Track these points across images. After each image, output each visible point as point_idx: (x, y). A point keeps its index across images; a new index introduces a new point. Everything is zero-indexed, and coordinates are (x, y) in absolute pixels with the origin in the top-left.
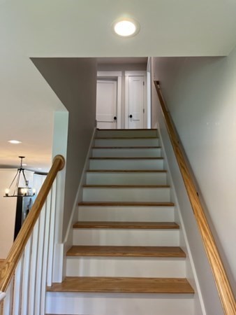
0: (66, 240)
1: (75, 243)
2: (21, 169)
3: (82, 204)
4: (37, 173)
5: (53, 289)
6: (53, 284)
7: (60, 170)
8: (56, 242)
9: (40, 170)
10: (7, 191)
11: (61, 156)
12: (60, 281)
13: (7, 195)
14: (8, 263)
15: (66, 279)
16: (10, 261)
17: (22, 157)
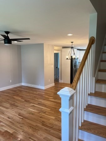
0: (96, 76)
1: (99, 78)
2: (72, 48)
3: (102, 61)
4: (78, 50)
5: (91, 95)
6: (90, 93)
7: (93, 44)
8: (91, 76)
9: (79, 48)
10: (67, 57)
11: (93, 37)
12: (94, 92)
13: (67, 59)
14: (75, 81)
15: (96, 92)
16: (76, 80)
17: (72, 42)
